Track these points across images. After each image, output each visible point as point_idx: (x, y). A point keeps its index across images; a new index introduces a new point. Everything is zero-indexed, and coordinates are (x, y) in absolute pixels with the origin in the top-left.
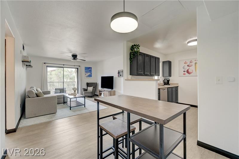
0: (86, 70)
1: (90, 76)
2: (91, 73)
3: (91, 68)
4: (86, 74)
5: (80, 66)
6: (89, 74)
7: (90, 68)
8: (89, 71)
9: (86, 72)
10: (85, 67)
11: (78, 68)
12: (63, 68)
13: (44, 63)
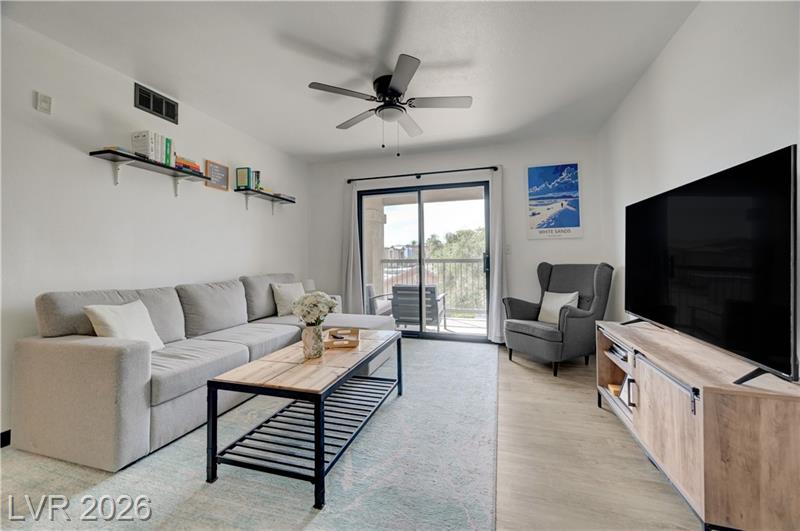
0: (536, 189)
1: (569, 219)
2: (576, 203)
3: (575, 167)
4: (537, 209)
5: (495, 169)
6: (557, 207)
7: (566, 166)
8: (559, 189)
9: (538, 198)
10: (530, 169)
11: (488, 182)
12: (419, 194)
13: (349, 181)
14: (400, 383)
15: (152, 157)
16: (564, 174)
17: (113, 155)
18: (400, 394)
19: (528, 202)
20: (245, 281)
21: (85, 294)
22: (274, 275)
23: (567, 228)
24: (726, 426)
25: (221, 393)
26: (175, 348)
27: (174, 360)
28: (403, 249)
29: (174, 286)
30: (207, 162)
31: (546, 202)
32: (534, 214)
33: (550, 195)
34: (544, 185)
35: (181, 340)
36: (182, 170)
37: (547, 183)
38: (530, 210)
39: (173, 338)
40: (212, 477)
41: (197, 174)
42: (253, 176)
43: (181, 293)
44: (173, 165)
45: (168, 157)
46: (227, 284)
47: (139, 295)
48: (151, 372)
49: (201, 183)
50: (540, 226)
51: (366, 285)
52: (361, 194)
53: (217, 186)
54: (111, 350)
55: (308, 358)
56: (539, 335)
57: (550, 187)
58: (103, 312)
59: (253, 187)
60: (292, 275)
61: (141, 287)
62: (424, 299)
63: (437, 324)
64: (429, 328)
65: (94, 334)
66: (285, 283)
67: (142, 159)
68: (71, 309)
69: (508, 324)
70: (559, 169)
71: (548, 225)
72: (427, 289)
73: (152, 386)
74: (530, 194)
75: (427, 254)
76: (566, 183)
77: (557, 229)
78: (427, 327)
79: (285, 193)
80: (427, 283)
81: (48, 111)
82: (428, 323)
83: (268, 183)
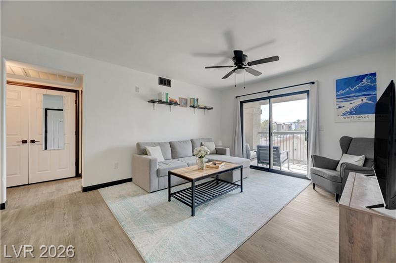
0: (342, 92)
3: (374, 75)
5: (313, 83)
6: (358, 102)
7: (366, 75)
8: (359, 91)
9: (343, 97)
10: (337, 81)
11: (309, 91)
12: (270, 100)
13: (236, 97)
14: (241, 186)
15: (163, 100)
16: (364, 81)
17: (153, 102)
18: (242, 191)
19: (336, 100)
20: (192, 141)
21: (146, 143)
22: (203, 139)
23: (366, 115)
24: (352, 226)
25: (172, 176)
26: (167, 162)
27: (165, 165)
28: (291, 124)
29: (169, 141)
30: (180, 98)
31: (349, 99)
32: (340, 107)
33: (353, 95)
34: (348, 89)
35: (170, 159)
36: (172, 103)
37: (350, 87)
38: (337, 105)
39: (168, 158)
40: (169, 200)
41: (176, 104)
42: (195, 101)
43: (171, 144)
44: (169, 102)
45: (167, 99)
46: (185, 141)
47: (159, 144)
48: (158, 167)
49: (178, 106)
50: (344, 114)
51: (244, 144)
52: (242, 103)
53: (184, 106)
54: (149, 159)
55: (199, 169)
56: (326, 177)
57: (353, 90)
58: (149, 148)
59: (195, 105)
60: (211, 139)
61: (160, 142)
62: (272, 153)
63: (280, 166)
64: (274, 168)
65: (147, 155)
66: (207, 142)
67: (160, 102)
68: (142, 147)
69: (312, 169)
70: (360, 78)
71: (351, 113)
72: (274, 148)
73: (158, 171)
74: (337, 96)
75: (274, 130)
76: (366, 86)
77: (358, 116)
78: (274, 167)
79: (208, 106)
80: (274, 144)
81: (138, 91)
82: (274, 165)
83: (201, 103)
